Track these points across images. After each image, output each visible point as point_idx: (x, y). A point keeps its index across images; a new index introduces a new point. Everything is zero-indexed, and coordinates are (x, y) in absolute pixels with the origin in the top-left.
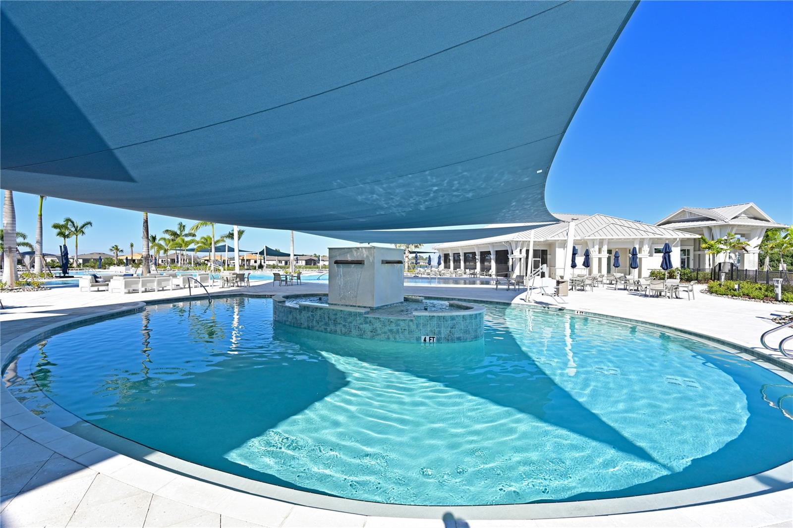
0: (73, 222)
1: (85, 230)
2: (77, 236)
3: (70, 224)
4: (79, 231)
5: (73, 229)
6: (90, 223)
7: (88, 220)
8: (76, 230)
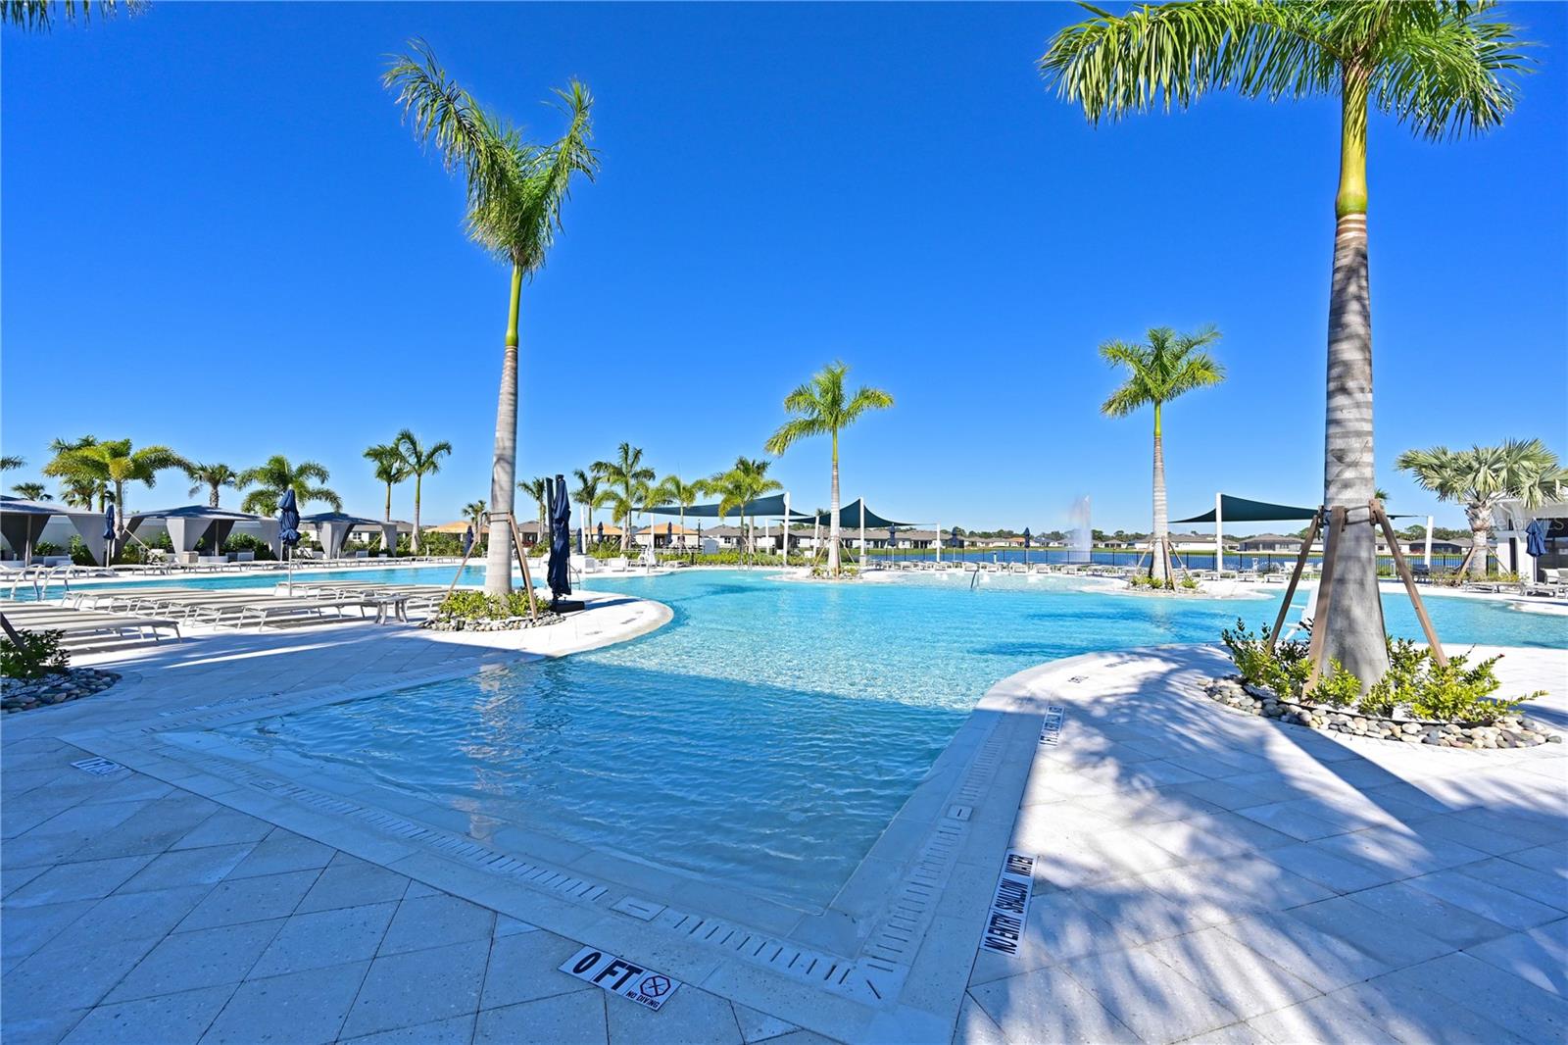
0: (413, 443)
1: (437, 459)
2: (419, 475)
3: (404, 448)
4: (425, 463)
5: (413, 460)
6: (446, 447)
7: (443, 442)
8: (419, 461)
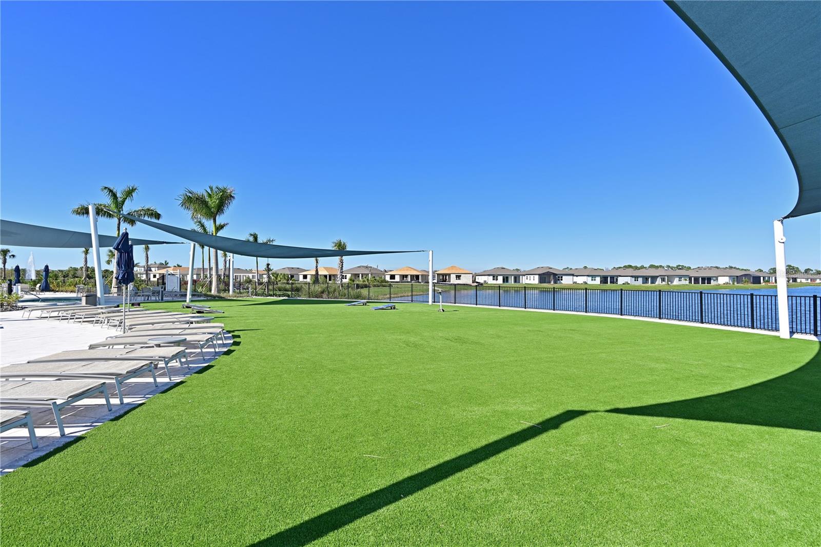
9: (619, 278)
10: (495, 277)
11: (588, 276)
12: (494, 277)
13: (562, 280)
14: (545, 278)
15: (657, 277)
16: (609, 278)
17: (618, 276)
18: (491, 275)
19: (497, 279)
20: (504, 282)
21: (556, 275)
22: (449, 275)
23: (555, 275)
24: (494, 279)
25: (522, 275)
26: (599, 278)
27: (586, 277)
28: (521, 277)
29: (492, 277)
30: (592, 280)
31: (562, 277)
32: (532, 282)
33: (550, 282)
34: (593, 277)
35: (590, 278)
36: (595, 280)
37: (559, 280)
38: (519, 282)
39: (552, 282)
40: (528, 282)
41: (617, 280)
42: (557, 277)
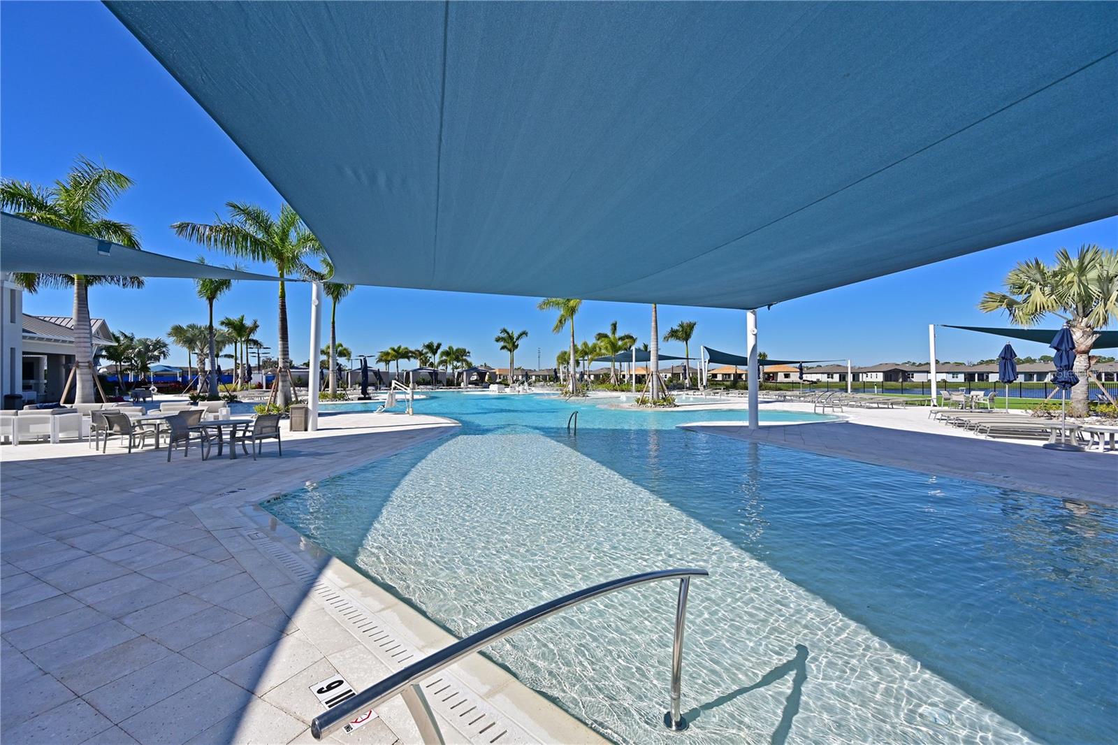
9: (990, 375)
10: (830, 375)
11: (947, 373)
12: (828, 375)
13: (913, 377)
14: (891, 375)
15: (1047, 373)
16: (976, 375)
17: (989, 373)
18: (826, 373)
19: (832, 378)
20: (840, 380)
21: (906, 372)
22: (777, 373)
23: (904, 372)
24: (828, 378)
25: (862, 373)
26: (963, 375)
27: (945, 374)
28: (861, 375)
29: (826, 375)
30: (953, 377)
31: (913, 375)
32: (874, 380)
33: (897, 381)
34: (955, 374)
35: (951, 375)
36: (957, 377)
37: (909, 377)
38: (859, 381)
39: (901, 380)
40: (869, 379)
41: (988, 377)
42: (906, 375)
